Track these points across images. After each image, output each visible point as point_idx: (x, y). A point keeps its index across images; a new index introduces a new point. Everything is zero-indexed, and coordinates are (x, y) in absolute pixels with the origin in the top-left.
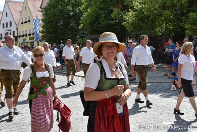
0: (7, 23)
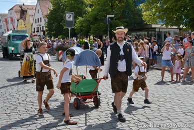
0: (38, 19)
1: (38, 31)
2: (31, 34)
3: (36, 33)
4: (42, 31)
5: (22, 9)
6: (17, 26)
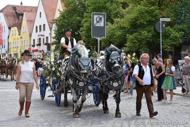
0: (40, 26)
1: (39, 45)
2: (30, 49)
3: (36, 48)
4: (46, 44)
5: (16, 12)
6: (8, 37)
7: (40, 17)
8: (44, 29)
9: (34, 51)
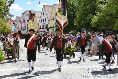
1: (43, 28)
2: (38, 31)
3: (41, 30)
4: (47, 28)
5: (31, 13)
6: (28, 25)
7: (44, 15)
8: (45, 21)
9: (40, 31)
